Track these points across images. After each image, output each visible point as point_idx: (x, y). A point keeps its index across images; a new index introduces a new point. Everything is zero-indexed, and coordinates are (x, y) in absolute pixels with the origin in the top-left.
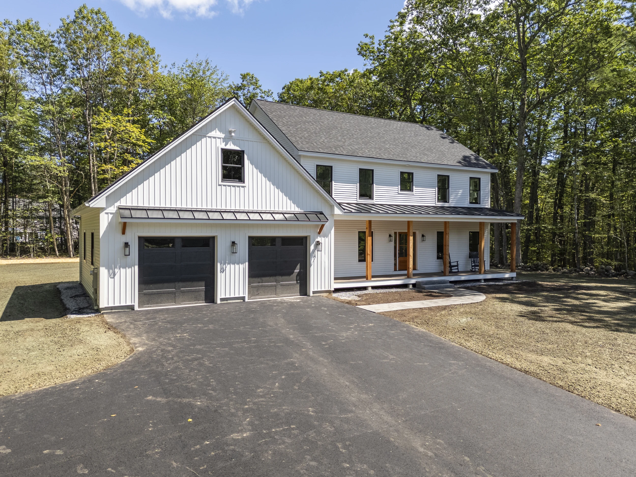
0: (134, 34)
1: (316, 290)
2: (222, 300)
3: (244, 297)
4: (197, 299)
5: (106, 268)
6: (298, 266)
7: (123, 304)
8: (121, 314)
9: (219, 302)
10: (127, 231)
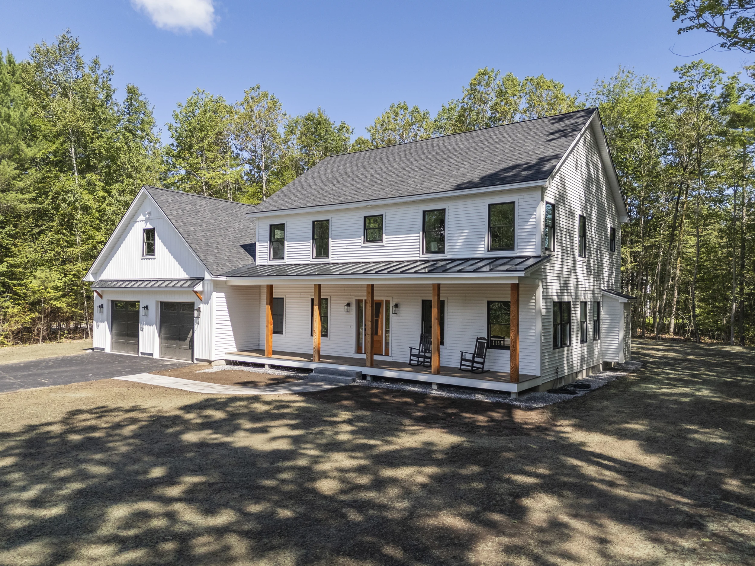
2: (141, 353)
3: (153, 354)
5: (96, 322)
6: (191, 332)
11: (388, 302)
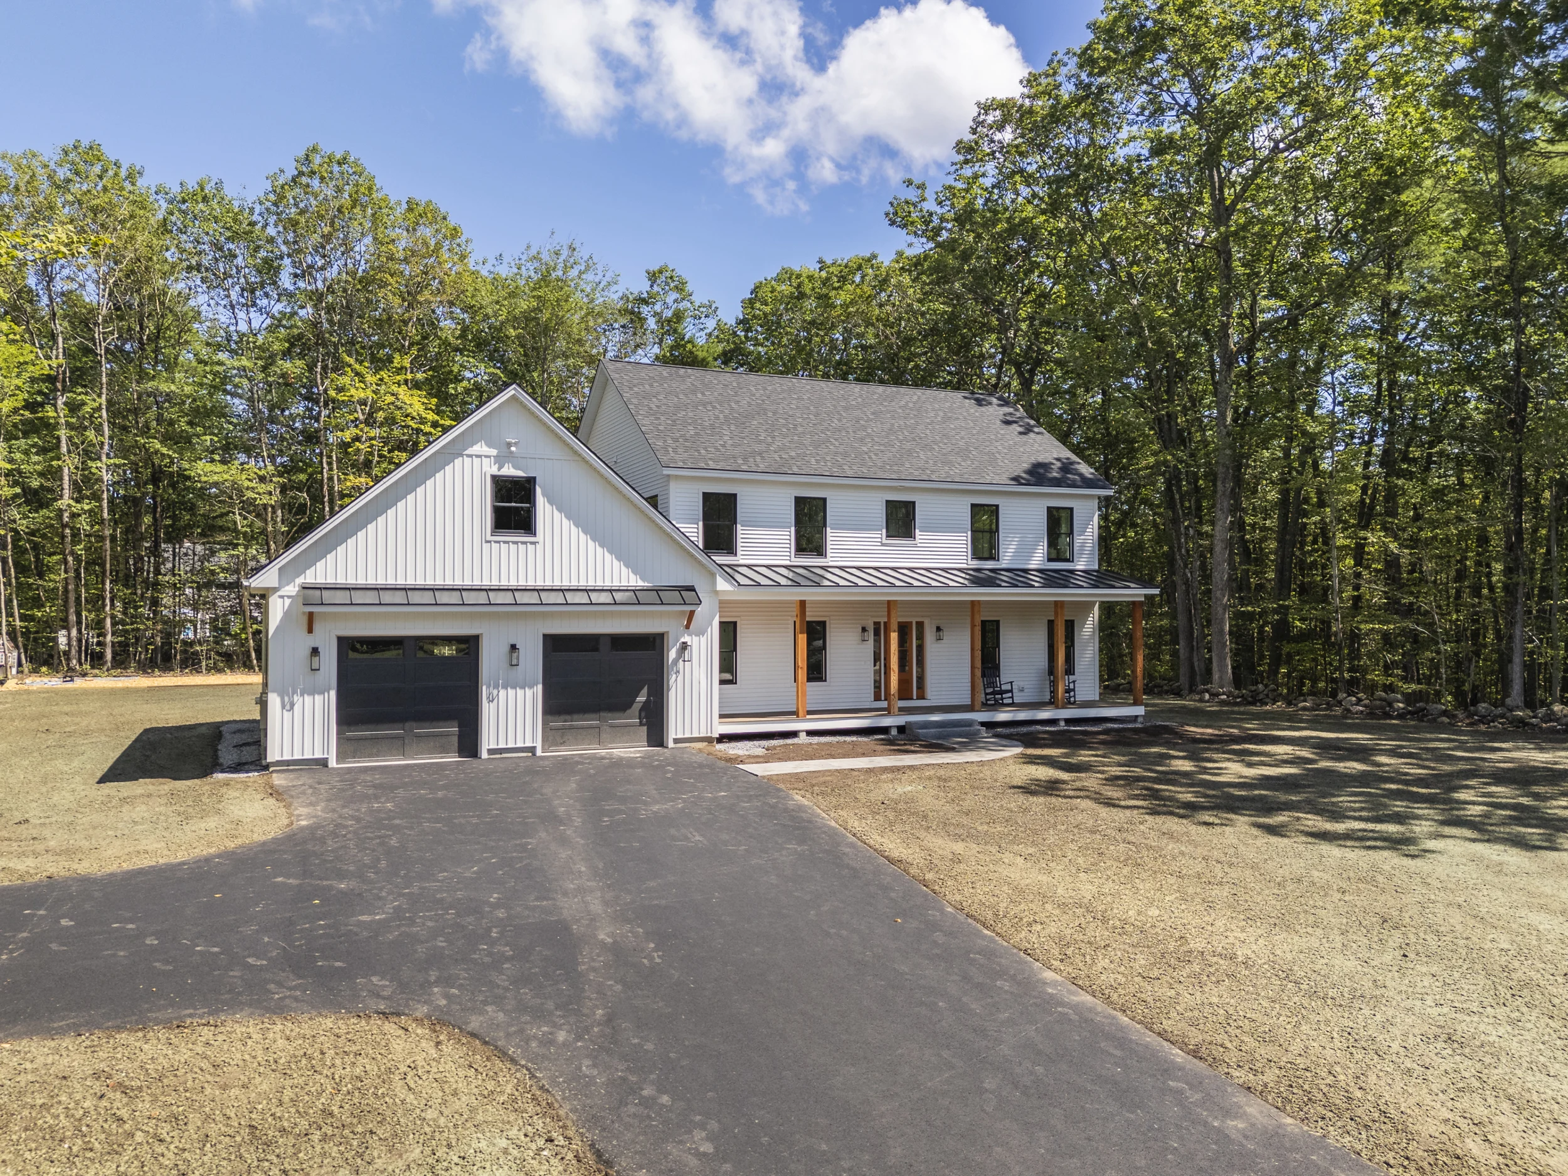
0: (418, 199)
1: (680, 736)
2: (491, 751)
3: (535, 747)
4: (444, 750)
5: (279, 695)
6: (645, 691)
7: (308, 756)
8: (303, 773)
9: (485, 755)
10: (317, 627)
11: (920, 625)
